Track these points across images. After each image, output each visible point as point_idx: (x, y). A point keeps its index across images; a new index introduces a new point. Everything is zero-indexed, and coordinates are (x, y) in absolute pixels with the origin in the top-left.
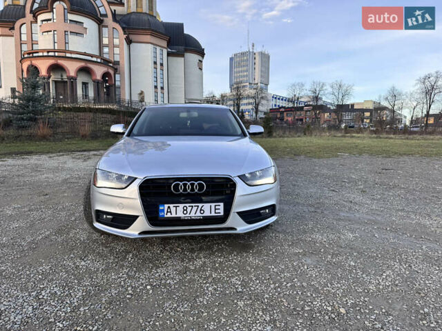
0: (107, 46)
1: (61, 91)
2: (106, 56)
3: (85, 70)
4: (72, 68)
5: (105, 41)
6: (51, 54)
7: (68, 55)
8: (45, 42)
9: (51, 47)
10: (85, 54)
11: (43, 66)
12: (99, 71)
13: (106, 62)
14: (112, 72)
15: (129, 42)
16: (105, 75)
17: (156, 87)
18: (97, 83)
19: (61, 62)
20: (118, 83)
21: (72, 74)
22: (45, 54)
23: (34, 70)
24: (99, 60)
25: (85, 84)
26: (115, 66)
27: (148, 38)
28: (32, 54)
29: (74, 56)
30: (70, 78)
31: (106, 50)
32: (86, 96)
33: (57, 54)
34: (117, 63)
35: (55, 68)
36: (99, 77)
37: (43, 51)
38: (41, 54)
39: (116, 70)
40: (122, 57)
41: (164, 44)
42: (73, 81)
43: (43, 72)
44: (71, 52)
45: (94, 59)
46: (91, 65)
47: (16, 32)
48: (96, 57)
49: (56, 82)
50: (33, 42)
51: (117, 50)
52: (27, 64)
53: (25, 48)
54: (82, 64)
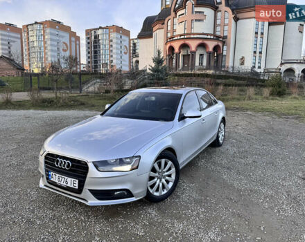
0: (219, 25)
1: (186, 61)
2: (218, 33)
3: (202, 46)
4: (193, 45)
5: (219, 22)
6: (182, 37)
7: (192, 36)
8: (180, 29)
9: (183, 33)
10: (203, 34)
11: (176, 45)
12: (211, 45)
13: (217, 38)
14: (221, 44)
15: (236, 19)
16: (216, 48)
17: (255, 52)
18: (209, 54)
19: (187, 42)
20: (225, 53)
21: (193, 49)
22: (179, 38)
23: (172, 49)
24: (212, 37)
25: (201, 55)
26: (223, 40)
27: (253, 14)
28: (172, 39)
29: (195, 36)
30: (191, 52)
31: (218, 29)
32: (201, 63)
33: (186, 37)
34: (225, 37)
35: (184, 46)
36: (211, 49)
37: (177, 36)
38: (176, 38)
39: (224, 43)
40: (230, 33)
42: (194, 53)
43: (177, 50)
44: (194, 34)
45: (209, 37)
46: (206, 42)
47: (165, 26)
48: (211, 35)
49: (184, 56)
50: (174, 31)
51: (226, 28)
52: (168, 45)
53: (169, 35)
54: (200, 41)
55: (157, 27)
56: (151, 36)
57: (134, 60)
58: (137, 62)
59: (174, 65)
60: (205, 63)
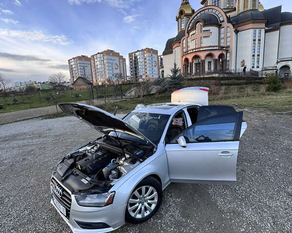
0: (223, 38)
1: (198, 68)
2: (222, 45)
3: (210, 55)
4: (203, 55)
5: (222, 36)
6: (194, 51)
7: (201, 49)
8: (192, 45)
9: (194, 47)
10: (210, 47)
11: (190, 57)
12: (217, 54)
13: (221, 48)
14: (224, 53)
15: (237, 32)
16: (221, 56)
17: (254, 56)
18: (216, 61)
19: (198, 54)
20: (228, 59)
21: (203, 58)
22: (191, 51)
23: (187, 60)
24: (217, 48)
25: (210, 63)
26: (226, 49)
27: (251, 25)
28: (187, 53)
29: (204, 49)
30: (201, 61)
31: (222, 41)
32: (209, 68)
33: (197, 50)
34: (228, 47)
35: (196, 57)
36: (217, 57)
37: (190, 50)
38: (189, 52)
39: (227, 51)
40: (231, 43)
41: (263, 25)
42: (203, 62)
43: (190, 61)
44: (203, 48)
45: (215, 48)
46: (212, 52)
47: (181, 44)
48: (216, 46)
49: (196, 64)
50: (188, 47)
51: (229, 39)
52: (184, 58)
53: (184, 50)
54: (208, 52)
55: (176, 45)
56: (172, 52)
57: (161, 70)
58: (163, 71)
59: (189, 71)
60: (212, 69)
